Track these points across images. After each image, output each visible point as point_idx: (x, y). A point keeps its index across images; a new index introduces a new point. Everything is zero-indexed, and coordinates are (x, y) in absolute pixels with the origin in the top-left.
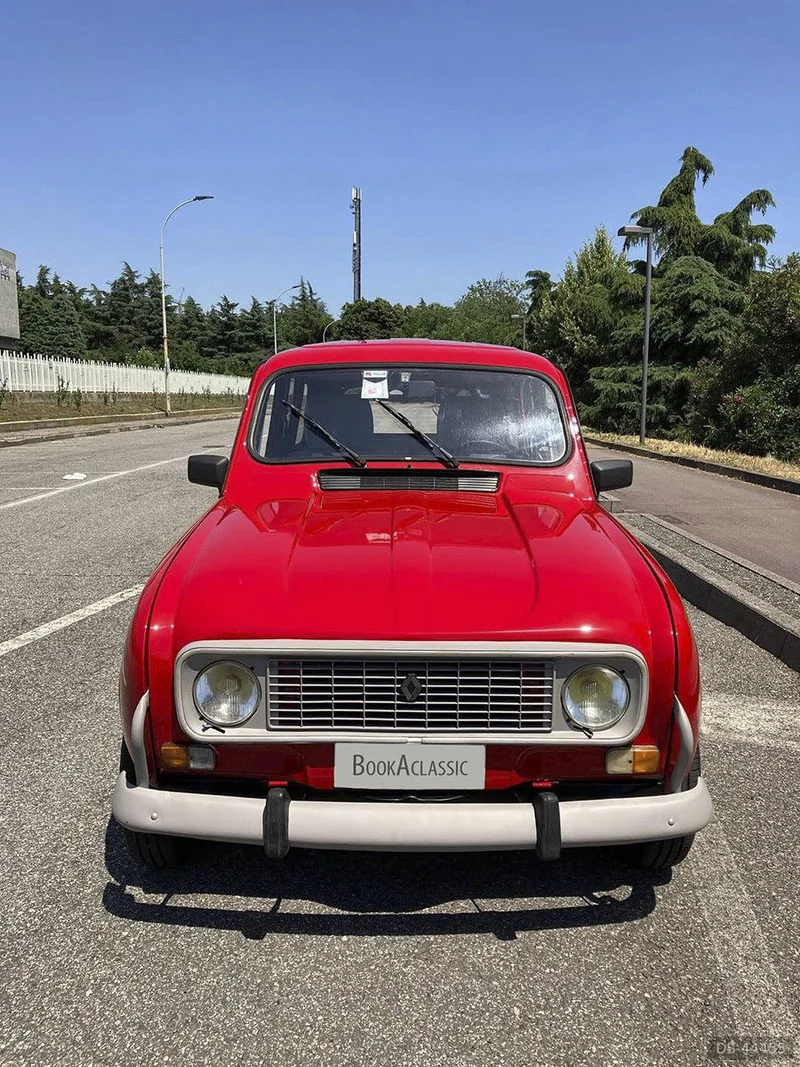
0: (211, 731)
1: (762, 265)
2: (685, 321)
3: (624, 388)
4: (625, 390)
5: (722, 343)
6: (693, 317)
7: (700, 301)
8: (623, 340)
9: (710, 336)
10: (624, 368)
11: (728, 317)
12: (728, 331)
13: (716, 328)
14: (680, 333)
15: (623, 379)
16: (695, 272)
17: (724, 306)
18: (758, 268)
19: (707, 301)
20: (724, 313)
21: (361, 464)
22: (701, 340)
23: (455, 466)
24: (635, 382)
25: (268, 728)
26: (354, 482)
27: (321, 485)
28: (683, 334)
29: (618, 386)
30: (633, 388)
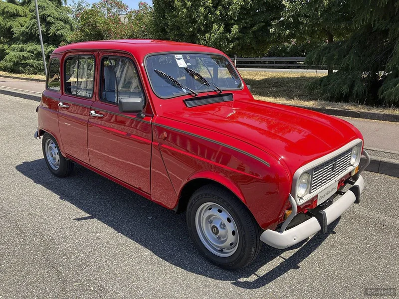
0: (301, 200)
1: (66, 4)
2: (46, 26)
3: (25, 54)
5: (64, 36)
6: (49, 24)
7: (51, 18)
8: (17, 33)
9: (58, 32)
10: (22, 45)
11: (64, 25)
13: (60, 29)
14: (45, 31)
15: (21, 51)
16: (46, 5)
17: (60, 20)
18: (64, 5)
19: (54, 18)
20: (62, 23)
21: (196, 95)
22: (55, 34)
23: (221, 92)
24: (29, 52)
25: (310, 193)
26: (195, 103)
27: (186, 106)
28: (47, 31)
29: (21, 54)
30: (29, 54)
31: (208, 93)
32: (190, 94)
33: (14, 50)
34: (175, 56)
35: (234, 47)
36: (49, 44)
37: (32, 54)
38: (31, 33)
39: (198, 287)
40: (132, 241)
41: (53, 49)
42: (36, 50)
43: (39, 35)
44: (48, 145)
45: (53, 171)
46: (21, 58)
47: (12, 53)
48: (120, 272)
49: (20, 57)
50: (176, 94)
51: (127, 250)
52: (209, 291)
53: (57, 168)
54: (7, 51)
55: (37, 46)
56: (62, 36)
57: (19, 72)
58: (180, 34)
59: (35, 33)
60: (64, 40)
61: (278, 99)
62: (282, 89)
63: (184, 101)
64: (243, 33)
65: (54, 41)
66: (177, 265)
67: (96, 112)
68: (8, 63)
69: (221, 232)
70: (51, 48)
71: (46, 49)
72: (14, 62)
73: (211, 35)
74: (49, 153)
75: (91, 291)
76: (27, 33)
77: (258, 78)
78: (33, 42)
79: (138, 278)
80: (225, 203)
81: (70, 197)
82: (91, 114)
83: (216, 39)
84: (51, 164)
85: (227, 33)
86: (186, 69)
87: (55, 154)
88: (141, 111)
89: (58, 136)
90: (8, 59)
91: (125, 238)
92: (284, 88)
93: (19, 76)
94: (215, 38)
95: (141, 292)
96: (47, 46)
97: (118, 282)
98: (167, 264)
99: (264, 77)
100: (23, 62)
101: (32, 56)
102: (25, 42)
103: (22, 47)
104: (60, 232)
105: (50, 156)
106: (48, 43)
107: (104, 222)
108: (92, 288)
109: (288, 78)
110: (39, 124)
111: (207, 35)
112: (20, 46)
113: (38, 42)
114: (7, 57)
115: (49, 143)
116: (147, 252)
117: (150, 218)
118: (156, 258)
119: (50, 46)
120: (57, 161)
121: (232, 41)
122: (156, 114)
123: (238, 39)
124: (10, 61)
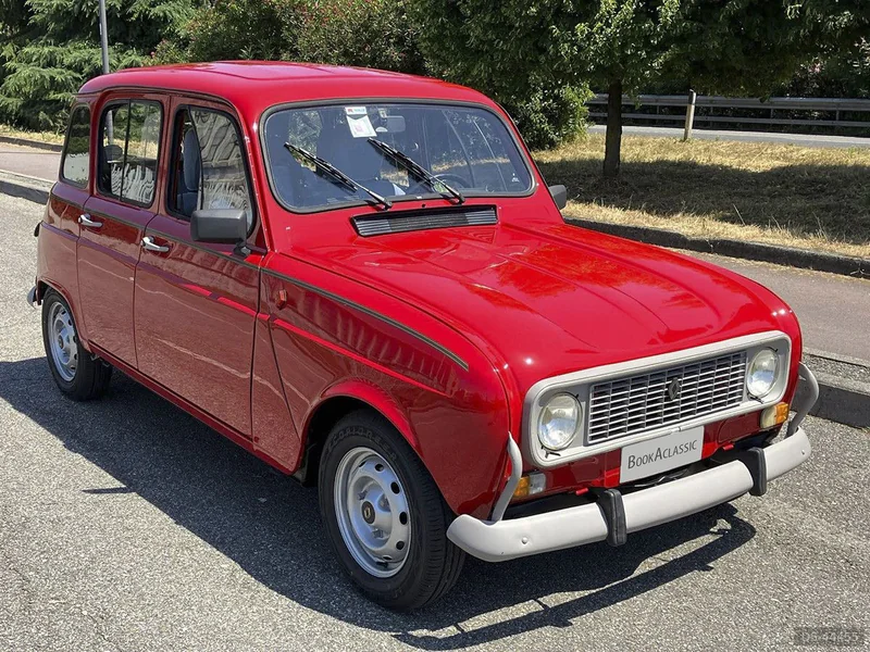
0: (551, 457)
3: (59, 74)
4: (59, 78)
5: (171, 21)
8: (42, 12)
9: (156, 11)
10: (52, 48)
12: (176, 7)
14: (118, 7)
15: (50, 63)
21: (387, 207)
22: (146, 16)
23: (461, 202)
24: (69, 67)
25: (586, 445)
26: (385, 226)
27: (357, 231)
28: (123, 8)
29: (48, 72)
30: (69, 74)
31: (423, 202)
32: (371, 204)
33: (29, 62)
34: (347, 109)
35: (667, 66)
36: (127, 45)
37: (78, 75)
38: (81, 12)
39: (311, 635)
40: (201, 541)
41: (138, 59)
42: (88, 61)
43: (98, 20)
44: (55, 317)
45: (63, 385)
46: (47, 85)
47: (24, 71)
48: (154, 593)
49: (42, 83)
50: (334, 203)
51: (186, 557)
52: (332, 641)
53: (71, 375)
54: (9, 64)
55: (92, 51)
56: (165, 20)
57: (35, 127)
58: (502, 24)
59: (92, 14)
60: (171, 35)
61: (769, 232)
62: (824, 202)
63: (352, 221)
64: (701, 21)
65: (143, 34)
66: (282, 592)
67: (156, 241)
68: (10, 100)
69: (380, 516)
70: (133, 57)
71: (119, 61)
72: (26, 95)
73: (591, 27)
74: (56, 338)
75: (82, 616)
76: (68, 13)
77: (760, 164)
78: (82, 39)
79: (187, 605)
80: (386, 447)
81: (90, 443)
82: (144, 244)
83: (610, 40)
84: (60, 368)
85: (645, 22)
86: (371, 142)
87: (69, 341)
88: (241, 240)
89: (75, 297)
90: (11, 89)
91: (188, 534)
92: (831, 200)
93: (36, 137)
94: (606, 35)
95: (184, 629)
96: (122, 52)
97: (142, 608)
98: (263, 588)
99: (777, 163)
100: (52, 96)
101: (78, 79)
102: (62, 38)
103: (51, 53)
104: (48, 510)
105: (57, 343)
106: (126, 43)
107: (151, 501)
108: (85, 613)
109: (856, 168)
110: (40, 270)
111: (581, 27)
112: (46, 50)
113: (96, 39)
114: (10, 82)
115: (56, 312)
116: (227, 564)
117: (263, 500)
118: (242, 575)
119: (130, 52)
120: (72, 357)
121: (662, 47)
122: (273, 249)
123: (682, 39)
124: (18, 93)
